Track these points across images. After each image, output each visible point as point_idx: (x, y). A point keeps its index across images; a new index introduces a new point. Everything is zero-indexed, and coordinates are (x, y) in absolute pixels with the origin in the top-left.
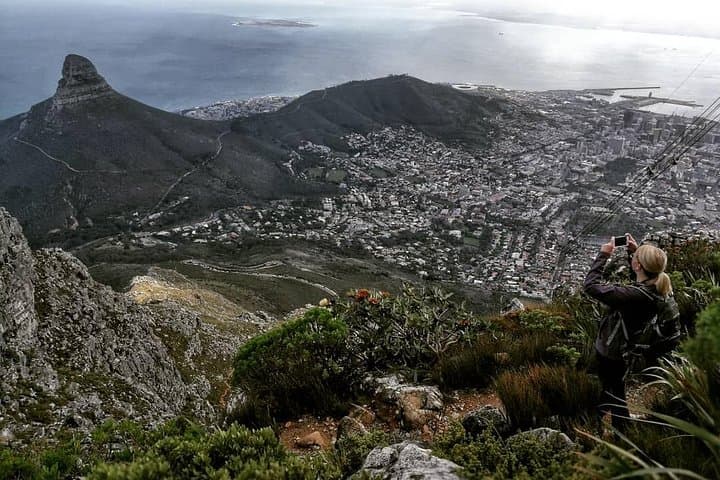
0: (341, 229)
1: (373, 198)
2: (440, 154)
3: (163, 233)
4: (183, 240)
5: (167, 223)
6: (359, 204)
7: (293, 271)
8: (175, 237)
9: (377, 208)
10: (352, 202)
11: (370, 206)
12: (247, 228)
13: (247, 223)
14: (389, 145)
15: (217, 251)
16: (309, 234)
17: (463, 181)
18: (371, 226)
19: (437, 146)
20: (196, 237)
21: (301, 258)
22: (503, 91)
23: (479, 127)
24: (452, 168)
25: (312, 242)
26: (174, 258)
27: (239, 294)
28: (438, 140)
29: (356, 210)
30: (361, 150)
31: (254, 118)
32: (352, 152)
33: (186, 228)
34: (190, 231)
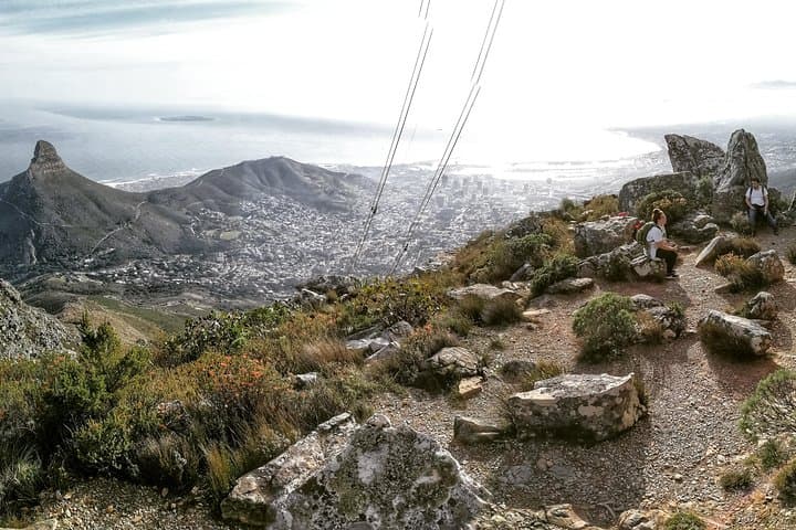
0: (230, 276)
1: (264, 252)
2: (314, 219)
3: (93, 273)
4: (107, 280)
5: (97, 268)
6: (252, 256)
7: (188, 309)
8: (102, 277)
9: (268, 260)
10: (246, 254)
11: (261, 258)
12: (156, 275)
13: (157, 272)
14: (274, 210)
15: (131, 290)
16: (204, 281)
17: (334, 239)
18: (262, 273)
19: (311, 212)
20: (117, 279)
21: (195, 300)
22: (357, 168)
23: (341, 196)
24: (325, 229)
25: (207, 286)
26: (99, 292)
27: (144, 324)
28: (312, 207)
29: (249, 260)
30: (252, 213)
31: (166, 192)
32: (245, 216)
33: (110, 271)
34: (113, 275)
